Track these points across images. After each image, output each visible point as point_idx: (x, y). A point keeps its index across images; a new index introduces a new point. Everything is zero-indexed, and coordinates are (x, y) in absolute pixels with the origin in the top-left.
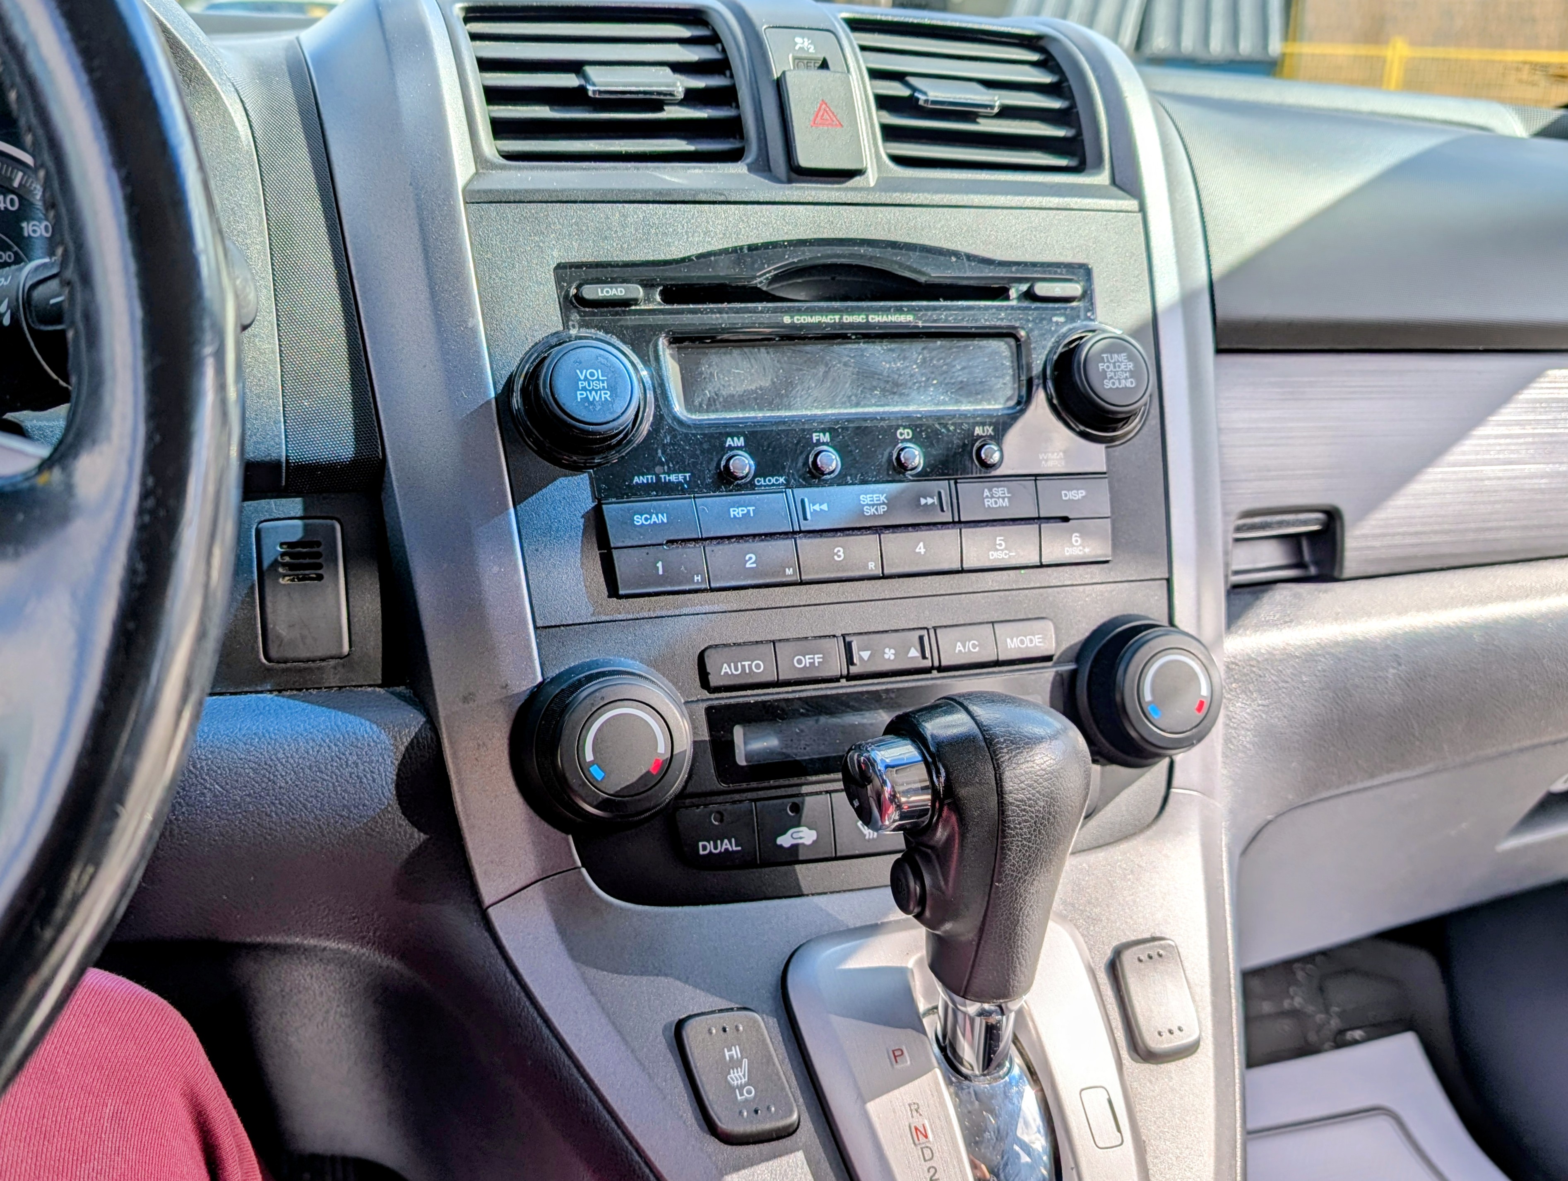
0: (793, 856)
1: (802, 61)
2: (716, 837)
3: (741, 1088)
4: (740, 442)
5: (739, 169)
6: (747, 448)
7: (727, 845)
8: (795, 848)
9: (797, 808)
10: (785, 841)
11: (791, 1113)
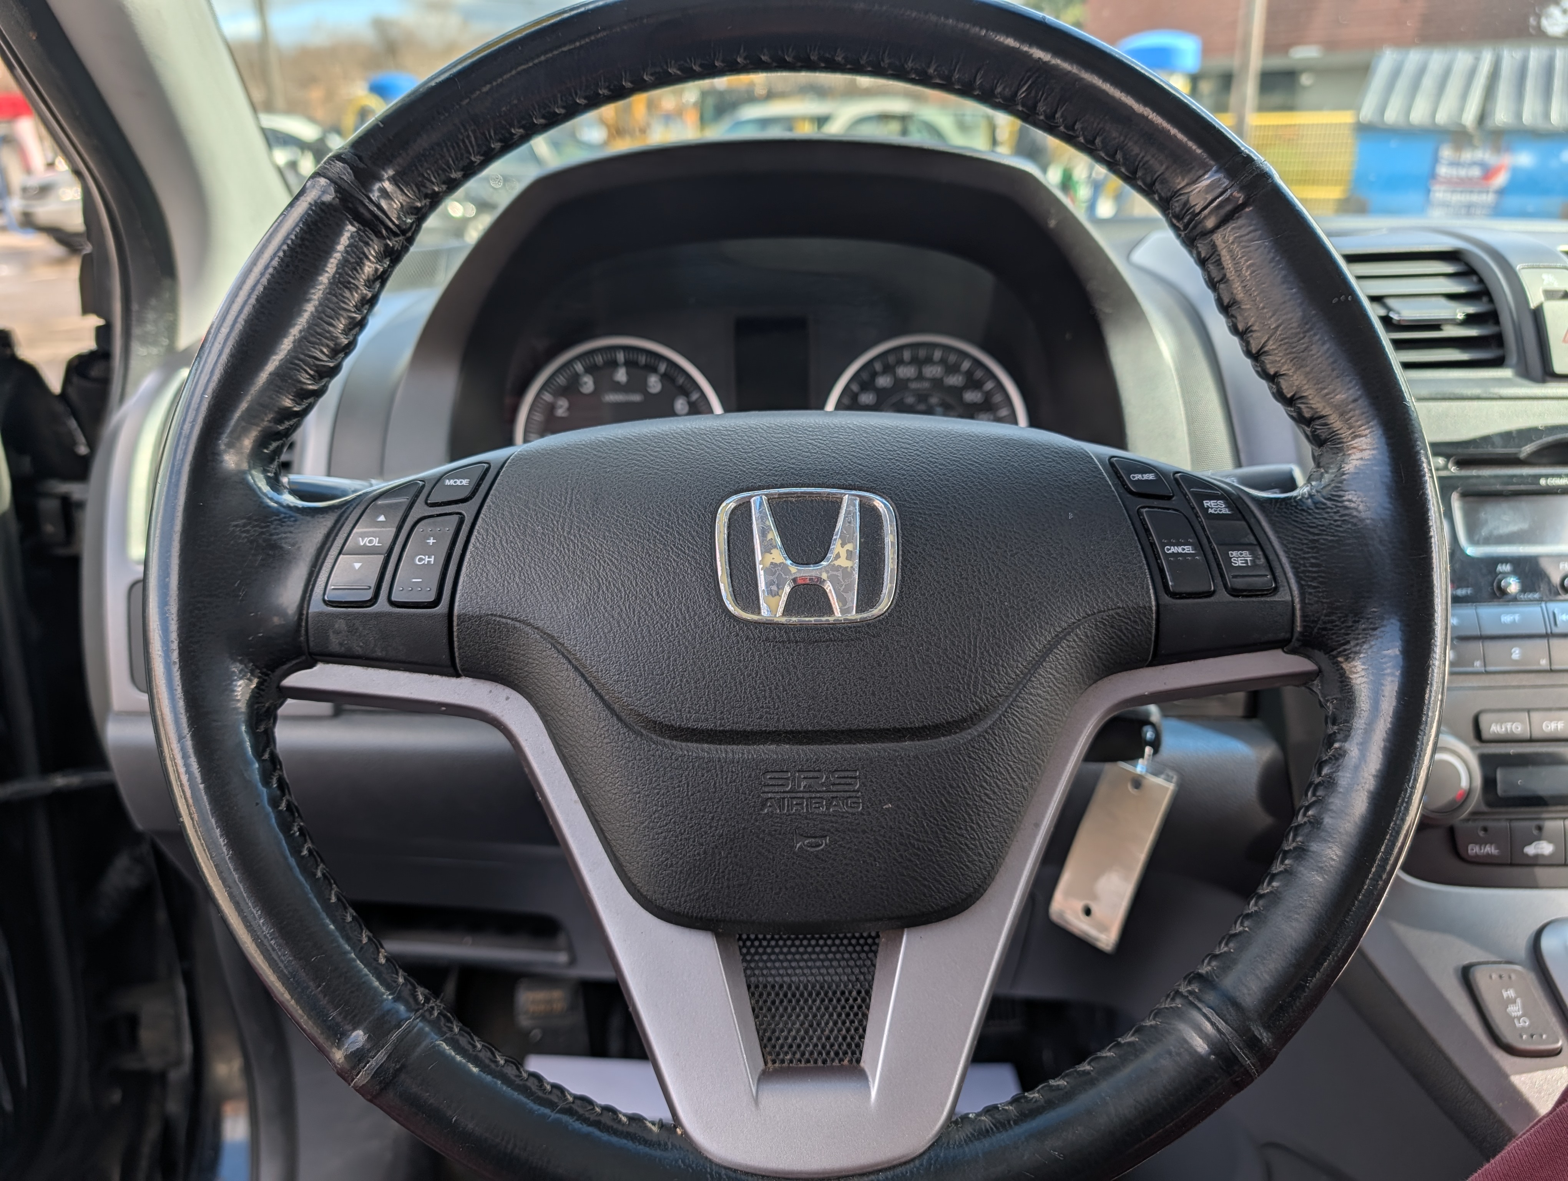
0: (1536, 861)
1: (1550, 294)
2: (1482, 842)
3: (1519, 1018)
4: (1507, 568)
5: (1506, 373)
6: (1515, 572)
7: (1490, 849)
8: (1537, 856)
9: (1540, 828)
10: (1530, 850)
11: (1557, 1042)
